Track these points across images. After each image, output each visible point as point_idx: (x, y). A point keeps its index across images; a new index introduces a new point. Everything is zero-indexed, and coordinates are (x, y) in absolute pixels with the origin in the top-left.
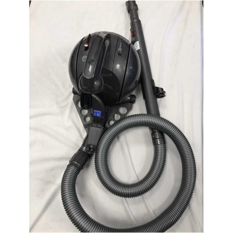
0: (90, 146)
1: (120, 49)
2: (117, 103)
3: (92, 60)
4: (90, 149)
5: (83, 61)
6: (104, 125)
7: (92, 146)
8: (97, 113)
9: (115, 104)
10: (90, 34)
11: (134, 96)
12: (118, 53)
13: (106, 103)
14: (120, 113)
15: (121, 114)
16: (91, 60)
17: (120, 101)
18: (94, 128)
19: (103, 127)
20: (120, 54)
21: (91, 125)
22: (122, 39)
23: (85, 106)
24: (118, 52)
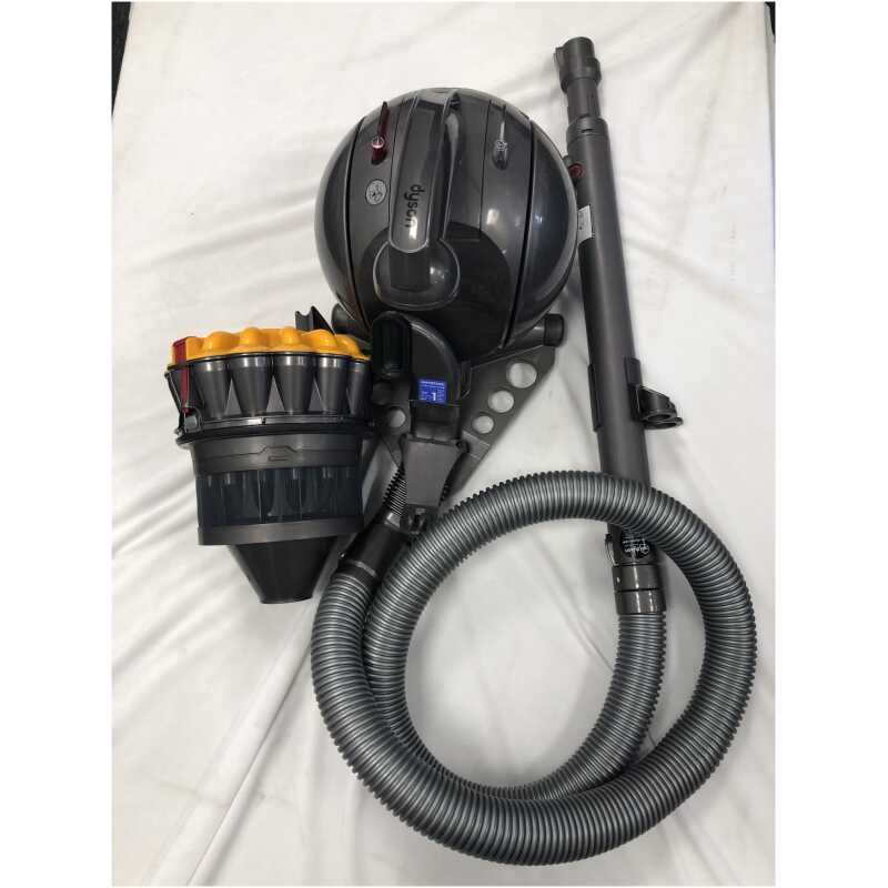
0: (414, 511)
1: (501, 144)
2: (500, 347)
3: (416, 189)
4: (417, 519)
5: (371, 200)
6: (458, 436)
7: (423, 510)
8: (430, 391)
9: (493, 352)
10: (385, 103)
11: (559, 320)
12: (493, 158)
13: (460, 353)
14: (512, 387)
15: (516, 388)
16: (412, 188)
17: (511, 342)
18: (421, 444)
19: (454, 442)
20: (501, 164)
21: (409, 436)
22: (505, 107)
23: (387, 367)
24: (495, 154)
